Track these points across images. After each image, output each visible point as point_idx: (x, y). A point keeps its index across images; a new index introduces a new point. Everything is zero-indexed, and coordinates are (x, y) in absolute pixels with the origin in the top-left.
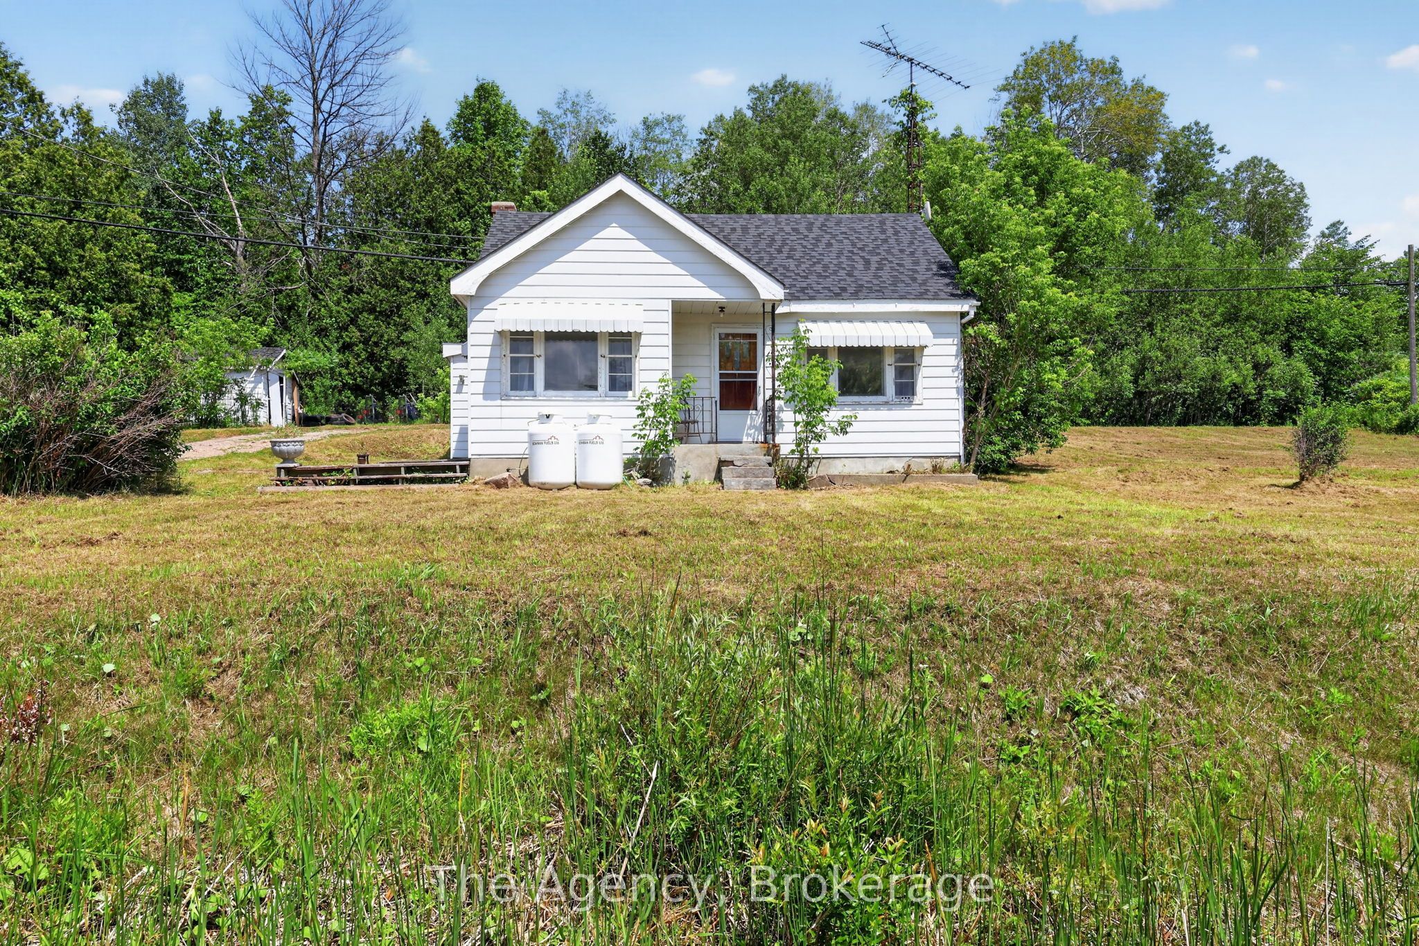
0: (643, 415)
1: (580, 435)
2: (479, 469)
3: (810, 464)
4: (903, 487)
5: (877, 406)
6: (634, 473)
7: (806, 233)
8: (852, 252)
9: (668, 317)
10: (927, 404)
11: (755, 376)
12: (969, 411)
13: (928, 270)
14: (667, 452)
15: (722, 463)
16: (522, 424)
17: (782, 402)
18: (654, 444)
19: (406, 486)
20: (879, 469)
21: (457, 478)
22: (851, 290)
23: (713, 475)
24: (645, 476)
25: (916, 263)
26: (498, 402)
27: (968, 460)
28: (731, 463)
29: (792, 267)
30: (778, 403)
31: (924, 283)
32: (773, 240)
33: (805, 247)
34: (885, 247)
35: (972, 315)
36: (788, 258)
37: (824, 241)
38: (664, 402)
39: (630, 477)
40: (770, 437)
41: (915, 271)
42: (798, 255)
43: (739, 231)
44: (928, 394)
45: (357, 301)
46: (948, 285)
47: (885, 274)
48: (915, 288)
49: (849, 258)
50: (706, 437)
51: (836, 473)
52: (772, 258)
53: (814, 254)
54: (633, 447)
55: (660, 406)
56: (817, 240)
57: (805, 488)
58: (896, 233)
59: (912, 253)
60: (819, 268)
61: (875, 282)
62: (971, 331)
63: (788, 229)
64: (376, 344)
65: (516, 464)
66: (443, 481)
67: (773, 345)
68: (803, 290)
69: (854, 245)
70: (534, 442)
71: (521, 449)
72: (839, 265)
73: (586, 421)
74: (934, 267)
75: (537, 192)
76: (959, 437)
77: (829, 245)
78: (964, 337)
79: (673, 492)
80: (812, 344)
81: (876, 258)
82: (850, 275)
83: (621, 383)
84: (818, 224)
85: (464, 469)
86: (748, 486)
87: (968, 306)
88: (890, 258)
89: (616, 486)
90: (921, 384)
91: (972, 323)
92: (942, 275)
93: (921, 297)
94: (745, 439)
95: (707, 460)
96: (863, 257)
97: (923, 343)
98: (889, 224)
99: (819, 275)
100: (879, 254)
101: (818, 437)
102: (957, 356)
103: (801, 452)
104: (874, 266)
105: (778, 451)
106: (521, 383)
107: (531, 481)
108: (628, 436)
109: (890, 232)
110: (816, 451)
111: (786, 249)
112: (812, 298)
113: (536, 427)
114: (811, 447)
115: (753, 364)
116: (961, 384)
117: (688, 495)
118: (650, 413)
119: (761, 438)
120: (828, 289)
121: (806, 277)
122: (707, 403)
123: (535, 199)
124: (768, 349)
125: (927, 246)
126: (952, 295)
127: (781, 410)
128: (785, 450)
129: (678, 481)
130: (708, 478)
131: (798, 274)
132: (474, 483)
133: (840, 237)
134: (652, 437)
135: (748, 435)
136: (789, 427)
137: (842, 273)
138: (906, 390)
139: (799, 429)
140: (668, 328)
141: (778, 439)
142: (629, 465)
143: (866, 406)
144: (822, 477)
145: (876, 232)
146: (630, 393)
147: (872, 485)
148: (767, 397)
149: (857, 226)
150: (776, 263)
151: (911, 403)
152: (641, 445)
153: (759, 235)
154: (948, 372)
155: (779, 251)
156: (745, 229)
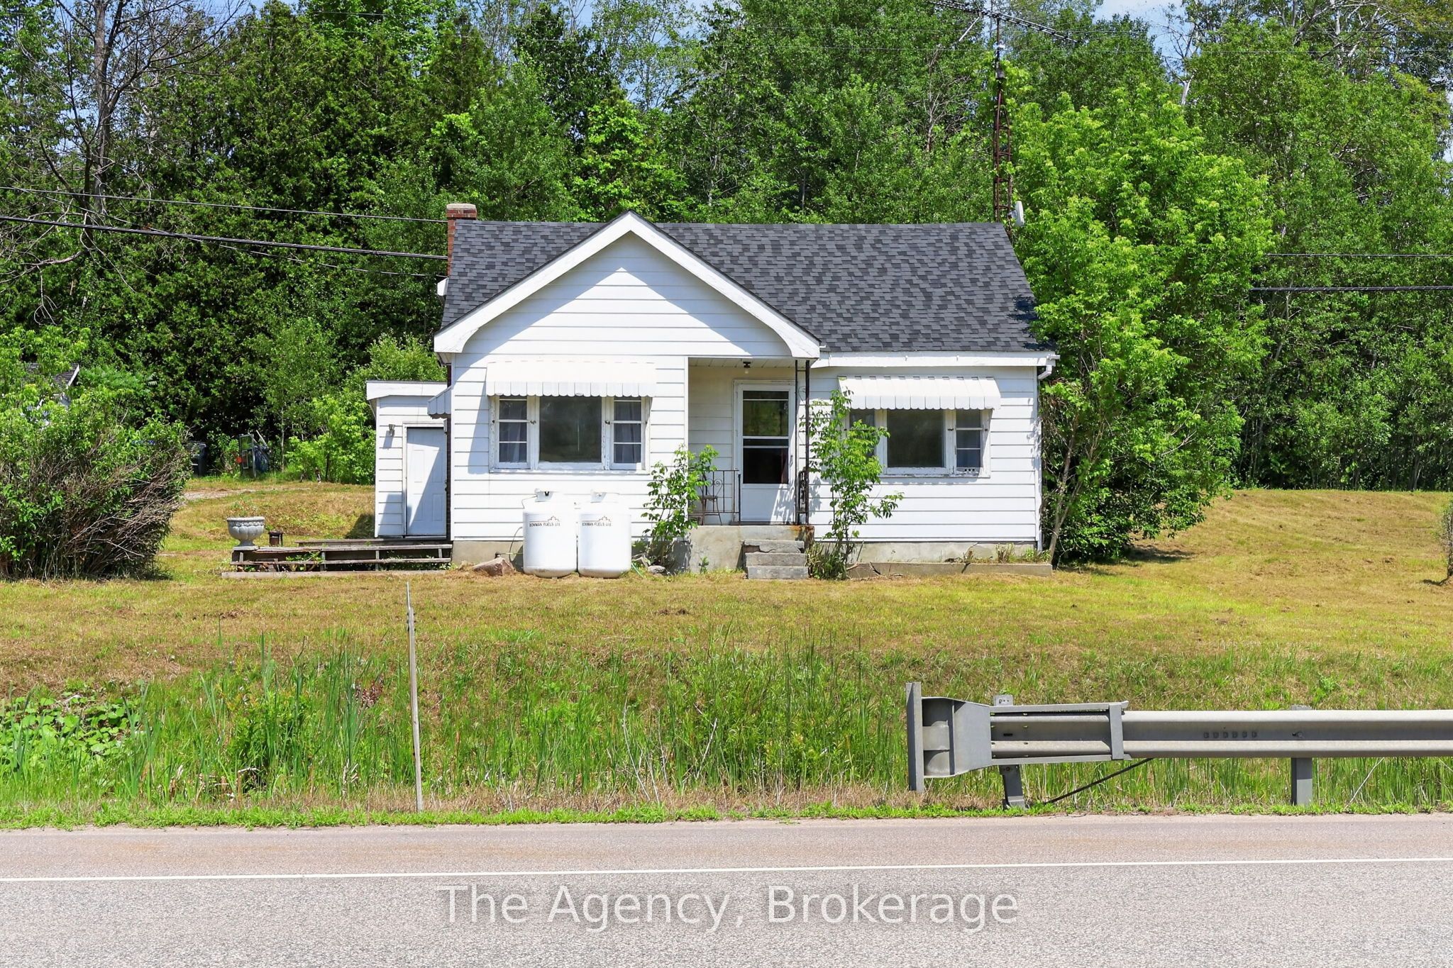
0: (655, 492)
1: (583, 515)
2: (463, 554)
3: (850, 550)
4: (962, 578)
5: (934, 480)
6: (644, 559)
7: (854, 253)
8: (910, 282)
9: (684, 376)
10: (995, 478)
11: (786, 442)
12: (1048, 485)
13: (1003, 309)
14: (682, 534)
15: (745, 548)
16: (515, 502)
17: (819, 475)
18: (670, 525)
19: (384, 573)
20: (936, 556)
21: (441, 563)
22: (904, 338)
23: (736, 561)
24: (656, 563)
25: (989, 299)
26: (486, 476)
27: (1046, 546)
28: (757, 548)
29: (834, 306)
30: (812, 477)
31: (995, 329)
32: (812, 263)
33: (851, 274)
34: (953, 275)
35: (1049, 370)
36: (829, 290)
37: (877, 264)
38: (679, 478)
39: (639, 564)
40: (803, 516)
41: (986, 311)
42: (842, 285)
43: (769, 251)
44: (997, 465)
45: (168, 284)
46: (1024, 331)
47: (949, 315)
48: (984, 336)
49: (907, 292)
50: (727, 517)
51: (884, 561)
52: (809, 291)
53: (862, 284)
54: (643, 528)
55: (675, 482)
56: (869, 263)
57: (843, 578)
58: (971, 253)
59: (987, 285)
60: (867, 306)
61: (935, 327)
62: (1049, 389)
63: (831, 246)
64: (199, 352)
65: (505, 549)
66: (426, 567)
67: (807, 407)
68: (845, 337)
69: (914, 270)
70: (530, 523)
71: (512, 530)
72: (892, 303)
73: (590, 498)
74: (1011, 306)
75: (453, 116)
76: (1036, 518)
77: (883, 271)
78: (1042, 397)
79: (689, 582)
80: (855, 406)
81: (940, 292)
82: (905, 316)
83: (629, 454)
84: (870, 239)
85: (447, 553)
86: (776, 575)
87: (1046, 360)
88: (957, 290)
89: (626, 574)
90: (988, 454)
91: (1051, 380)
92: (1019, 317)
93: (988, 348)
94: (773, 519)
95: (729, 545)
96: (923, 290)
97: (989, 406)
98: (963, 238)
99: (867, 318)
100: (944, 285)
101: (860, 519)
102: (1032, 419)
103: (840, 535)
104: (936, 301)
105: (812, 535)
106: (511, 453)
107: (526, 568)
108: (637, 515)
109: (963, 251)
110: (856, 534)
111: (827, 279)
112: (855, 350)
113: (533, 507)
114: (851, 529)
115: (784, 428)
116: (1037, 453)
117: (708, 585)
118: (664, 490)
119: (792, 518)
120: (875, 336)
121: (850, 320)
122: (728, 475)
123: (450, 126)
124: (802, 411)
125: (1007, 273)
126: (1027, 346)
127: (817, 484)
128: (820, 532)
129: (694, 569)
130: (729, 566)
131: (840, 315)
132: (462, 569)
133: (897, 260)
134: (664, 518)
135: (777, 514)
136: (825, 504)
137: (896, 313)
138: (970, 459)
139: (837, 508)
140: (684, 390)
141: (812, 520)
142: (638, 549)
143: (921, 480)
144: (866, 566)
145: (944, 253)
146: (639, 466)
147: (923, 576)
148: (801, 469)
149: (921, 243)
150: (815, 297)
151: (976, 476)
152: (652, 527)
153: (795, 255)
154: (1022, 438)
155: (819, 281)
156: (776, 247)
